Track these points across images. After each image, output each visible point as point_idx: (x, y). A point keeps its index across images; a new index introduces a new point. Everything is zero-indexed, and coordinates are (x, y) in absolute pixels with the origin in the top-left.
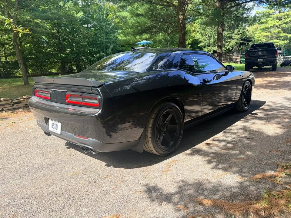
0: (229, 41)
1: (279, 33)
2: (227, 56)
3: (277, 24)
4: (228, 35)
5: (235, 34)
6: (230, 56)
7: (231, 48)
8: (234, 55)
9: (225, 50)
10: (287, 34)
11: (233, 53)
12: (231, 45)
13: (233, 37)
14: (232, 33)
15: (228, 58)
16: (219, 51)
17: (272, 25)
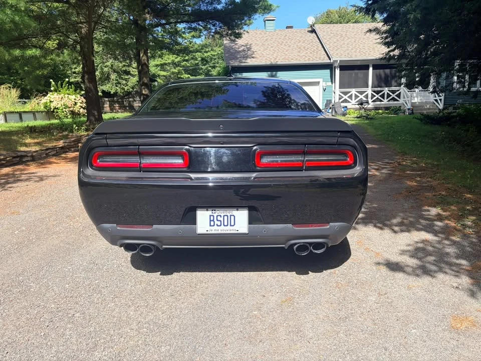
0: (126, 77)
1: (179, 73)
2: (125, 101)
3: (176, 60)
4: (124, 69)
5: (134, 68)
6: (130, 101)
7: (131, 90)
8: (136, 101)
9: (123, 91)
10: (189, 76)
11: (134, 97)
12: (130, 84)
13: (131, 72)
14: (129, 66)
15: (127, 105)
16: (145, 91)
17: (170, 61)
